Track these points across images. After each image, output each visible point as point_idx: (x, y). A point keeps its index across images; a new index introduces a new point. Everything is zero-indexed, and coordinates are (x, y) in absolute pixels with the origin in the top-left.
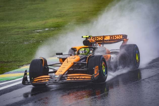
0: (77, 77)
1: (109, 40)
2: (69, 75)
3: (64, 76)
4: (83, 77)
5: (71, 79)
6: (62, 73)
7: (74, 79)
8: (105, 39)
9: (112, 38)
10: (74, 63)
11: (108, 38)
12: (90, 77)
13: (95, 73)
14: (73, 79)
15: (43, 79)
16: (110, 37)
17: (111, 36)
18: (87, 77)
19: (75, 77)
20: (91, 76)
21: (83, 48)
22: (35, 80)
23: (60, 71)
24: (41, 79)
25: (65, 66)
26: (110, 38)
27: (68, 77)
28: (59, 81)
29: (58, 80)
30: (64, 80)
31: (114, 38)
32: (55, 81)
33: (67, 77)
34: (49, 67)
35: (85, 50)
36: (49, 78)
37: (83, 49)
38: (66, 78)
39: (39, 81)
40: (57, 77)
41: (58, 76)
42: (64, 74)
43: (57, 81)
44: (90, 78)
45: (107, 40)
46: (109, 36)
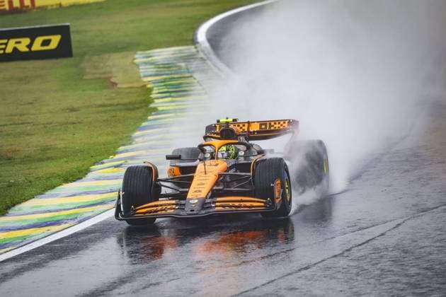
0: (237, 204)
1: (258, 132)
2: (218, 199)
3: (208, 201)
4: (248, 204)
5: (223, 206)
7: (230, 207)
9: (263, 127)
12: (262, 204)
14: (227, 208)
15: (159, 208)
16: (261, 125)
17: (262, 123)
18: (256, 203)
19: (231, 204)
20: (264, 201)
21: (224, 145)
22: (138, 211)
23: (195, 191)
24: (155, 208)
25: (203, 182)
26: (260, 128)
27: (217, 204)
28: (200, 211)
29: (197, 208)
30: (211, 210)
31: (270, 127)
32: (192, 211)
33: (214, 202)
35: (227, 150)
36: (174, 206)
37: (224, 148)
38: (213, 205)
39: (150, 212)
40: (194, 204)
41: (196, 201)
42: (206, 198)
43: (195, 212)
44: (262, 206)
45: (254, 132)
46: (258, 122)
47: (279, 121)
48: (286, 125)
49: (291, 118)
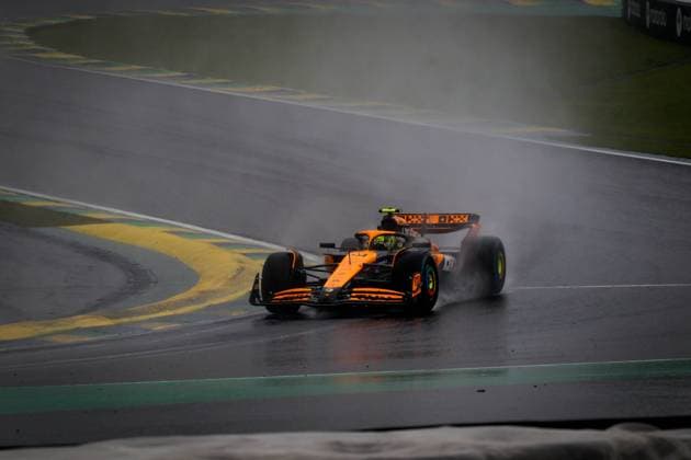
0: (374, 296)
4: (386, 296)
6: (341, 284)
8: (428, 221)
10: (365, 266)
11: (435, 220)
13: (414, 288)
17: (442, 216)
34: (307, 272)
47: (459, 215)
48: (466, 219)
49: (472, 212)
